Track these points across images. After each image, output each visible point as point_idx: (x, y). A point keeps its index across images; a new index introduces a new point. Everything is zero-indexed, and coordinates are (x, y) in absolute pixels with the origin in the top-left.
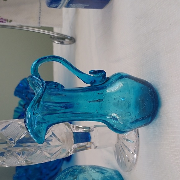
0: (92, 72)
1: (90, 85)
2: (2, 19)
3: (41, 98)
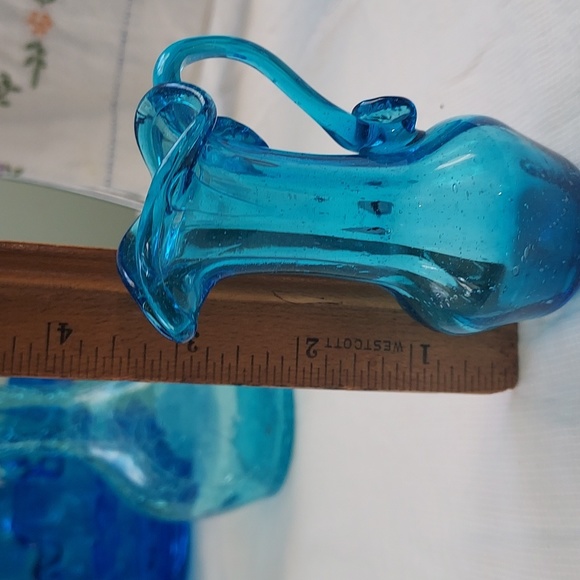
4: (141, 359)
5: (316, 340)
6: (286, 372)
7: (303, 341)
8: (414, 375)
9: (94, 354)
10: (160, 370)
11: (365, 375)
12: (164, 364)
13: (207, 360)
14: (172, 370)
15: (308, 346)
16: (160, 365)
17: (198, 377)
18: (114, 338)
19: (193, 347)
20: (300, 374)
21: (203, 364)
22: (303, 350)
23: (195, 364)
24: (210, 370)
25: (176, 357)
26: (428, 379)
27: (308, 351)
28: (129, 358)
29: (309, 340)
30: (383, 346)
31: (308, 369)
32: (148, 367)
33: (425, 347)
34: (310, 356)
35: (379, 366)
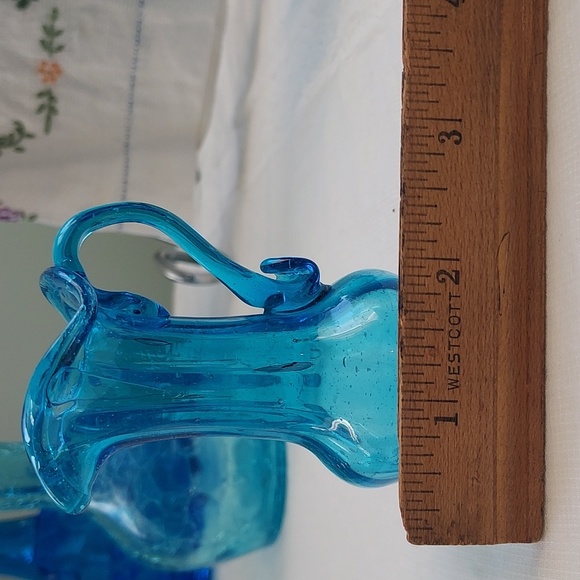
0: (271, 265)
1: (261, 311)
2: (6, 210)
3: (75, 348)
4: (429, 80)
5: (457, 282)
6: (419, 245)
7: (454, 265)
8: (420, 405)
9: (432, 30)
10: (418, 101)
11: (417, 342)
12: (424, 106)
13: (430, 154)
14: (418, 114)
15: (450, 272)
16: (423, 101)
17: (412, 144)
18: (451, 51)
19: (444, 137)
20: (418, 263)
21: (425, 149)
22: (444, 265)
23: (425, 140)
24: (419, 157)
25: (431, 119)
26: (416, 423)
27: (445, 272)
28: (430, 67)
29: (457, 272)
30: (454, 365)
31: (424, 272)
32: (420, 88)
33: (455, 420)
34: (438, 274)
35: (429, 359)
